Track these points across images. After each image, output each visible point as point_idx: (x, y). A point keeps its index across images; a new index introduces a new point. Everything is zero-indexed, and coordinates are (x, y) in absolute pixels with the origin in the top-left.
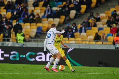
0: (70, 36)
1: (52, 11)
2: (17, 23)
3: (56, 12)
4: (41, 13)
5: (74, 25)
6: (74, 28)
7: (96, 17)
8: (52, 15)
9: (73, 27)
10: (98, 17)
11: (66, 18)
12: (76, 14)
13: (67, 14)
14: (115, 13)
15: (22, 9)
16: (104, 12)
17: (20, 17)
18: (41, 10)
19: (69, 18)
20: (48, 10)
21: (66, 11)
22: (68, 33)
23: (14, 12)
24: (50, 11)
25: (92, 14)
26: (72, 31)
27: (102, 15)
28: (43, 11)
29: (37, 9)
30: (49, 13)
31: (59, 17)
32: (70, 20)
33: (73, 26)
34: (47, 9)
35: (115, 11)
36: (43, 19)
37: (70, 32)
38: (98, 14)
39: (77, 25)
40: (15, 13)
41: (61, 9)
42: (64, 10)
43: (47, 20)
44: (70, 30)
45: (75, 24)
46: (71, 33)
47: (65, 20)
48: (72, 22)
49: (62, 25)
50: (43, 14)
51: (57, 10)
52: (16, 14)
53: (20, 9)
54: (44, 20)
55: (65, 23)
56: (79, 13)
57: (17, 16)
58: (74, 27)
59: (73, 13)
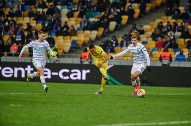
0: (109, 51)
1: (88, 23)
2: (50, 36)
3: (94, 23)
4: (76, 24)
5: (114, 39)
6: (115, 42)
7: (139, 29)
8: (89, 27)
9: (112, 41)
10: (142, 29)
11: (105, 30)
12: (117, 26)
13: (106, 26)
14: (161, 24)
15: (54, 20)
16: (148, 24)
17: (53, 29)
18: (76, 21)
19: (109, 30)
20: (85, 22)
21: (104, 22)
22: (107, 47)
23: (45, 23)
24: (86, 22)
25: (134, 26)
26: (112, 45)
27: (146, 27)
28: (79, 22)
29: (71, 20)
30: (86, 25)
31: (96, 29)
32: (110, 32)
33: (112, 39)
34: (83, 20)
35: (161, 22)
36: (78, 32)
37: (109, 46)
38: (141, 26)
39: (117, 39)
40: (46, 25)
41: (99, 20)
42: (102, 22)
43: (83, 33)
44: (110, 44)
45: (115, 37)
46: (111, 47)
47: (103, 33)
48: (112, 35)
49: (101, 38)
50: (79, 26)
51: (94, 22)
52: (48, 26)
53: (53, 20)
54: (80, 33)
55: (103, 36)
56: (119, 25)
57: (49, 28)
58: (114, 40)
59: (113, 25)
